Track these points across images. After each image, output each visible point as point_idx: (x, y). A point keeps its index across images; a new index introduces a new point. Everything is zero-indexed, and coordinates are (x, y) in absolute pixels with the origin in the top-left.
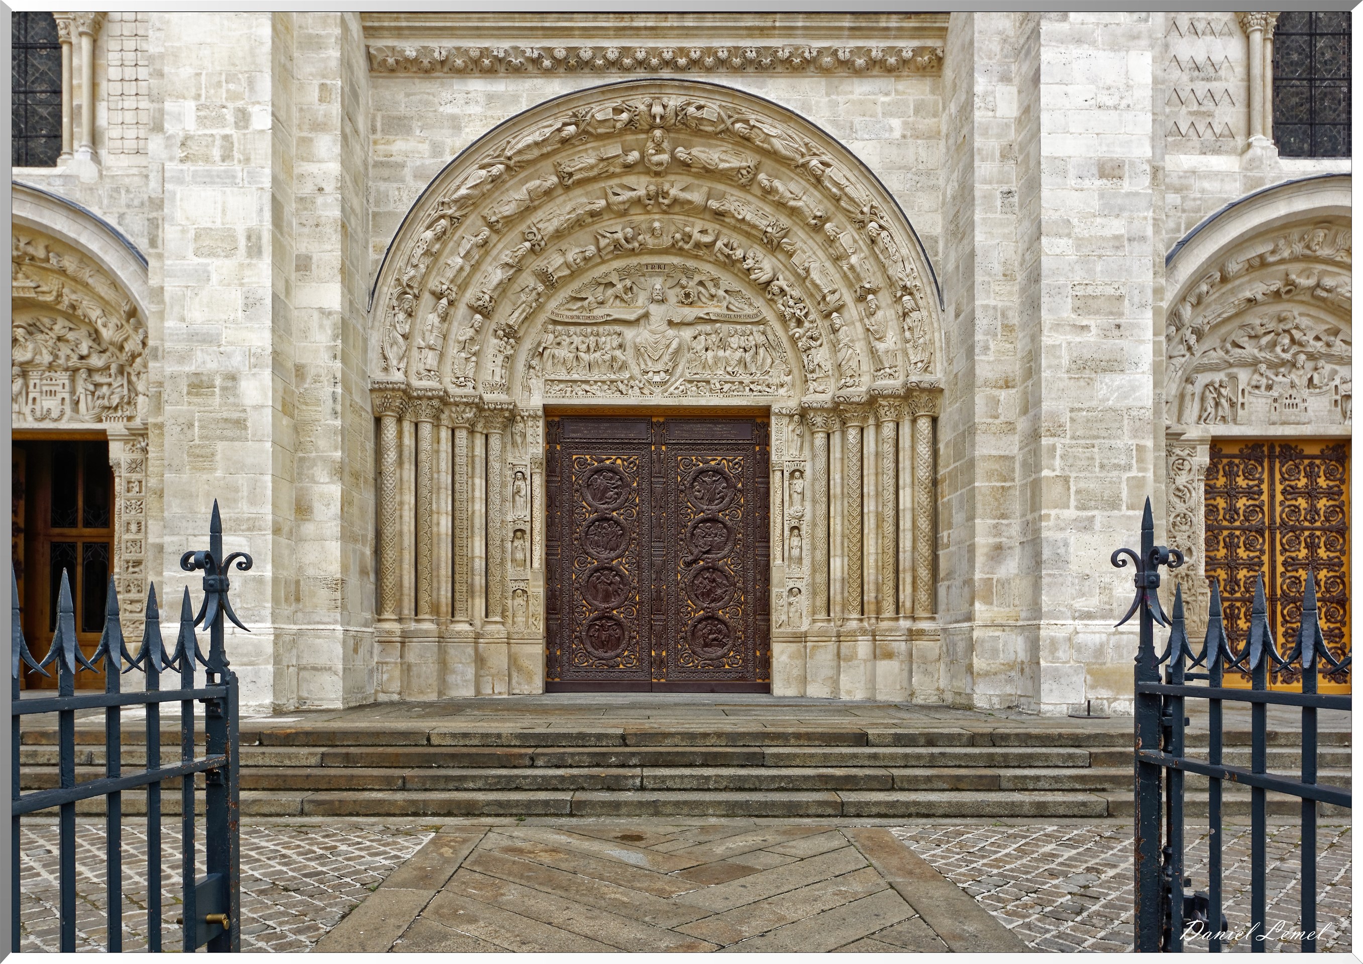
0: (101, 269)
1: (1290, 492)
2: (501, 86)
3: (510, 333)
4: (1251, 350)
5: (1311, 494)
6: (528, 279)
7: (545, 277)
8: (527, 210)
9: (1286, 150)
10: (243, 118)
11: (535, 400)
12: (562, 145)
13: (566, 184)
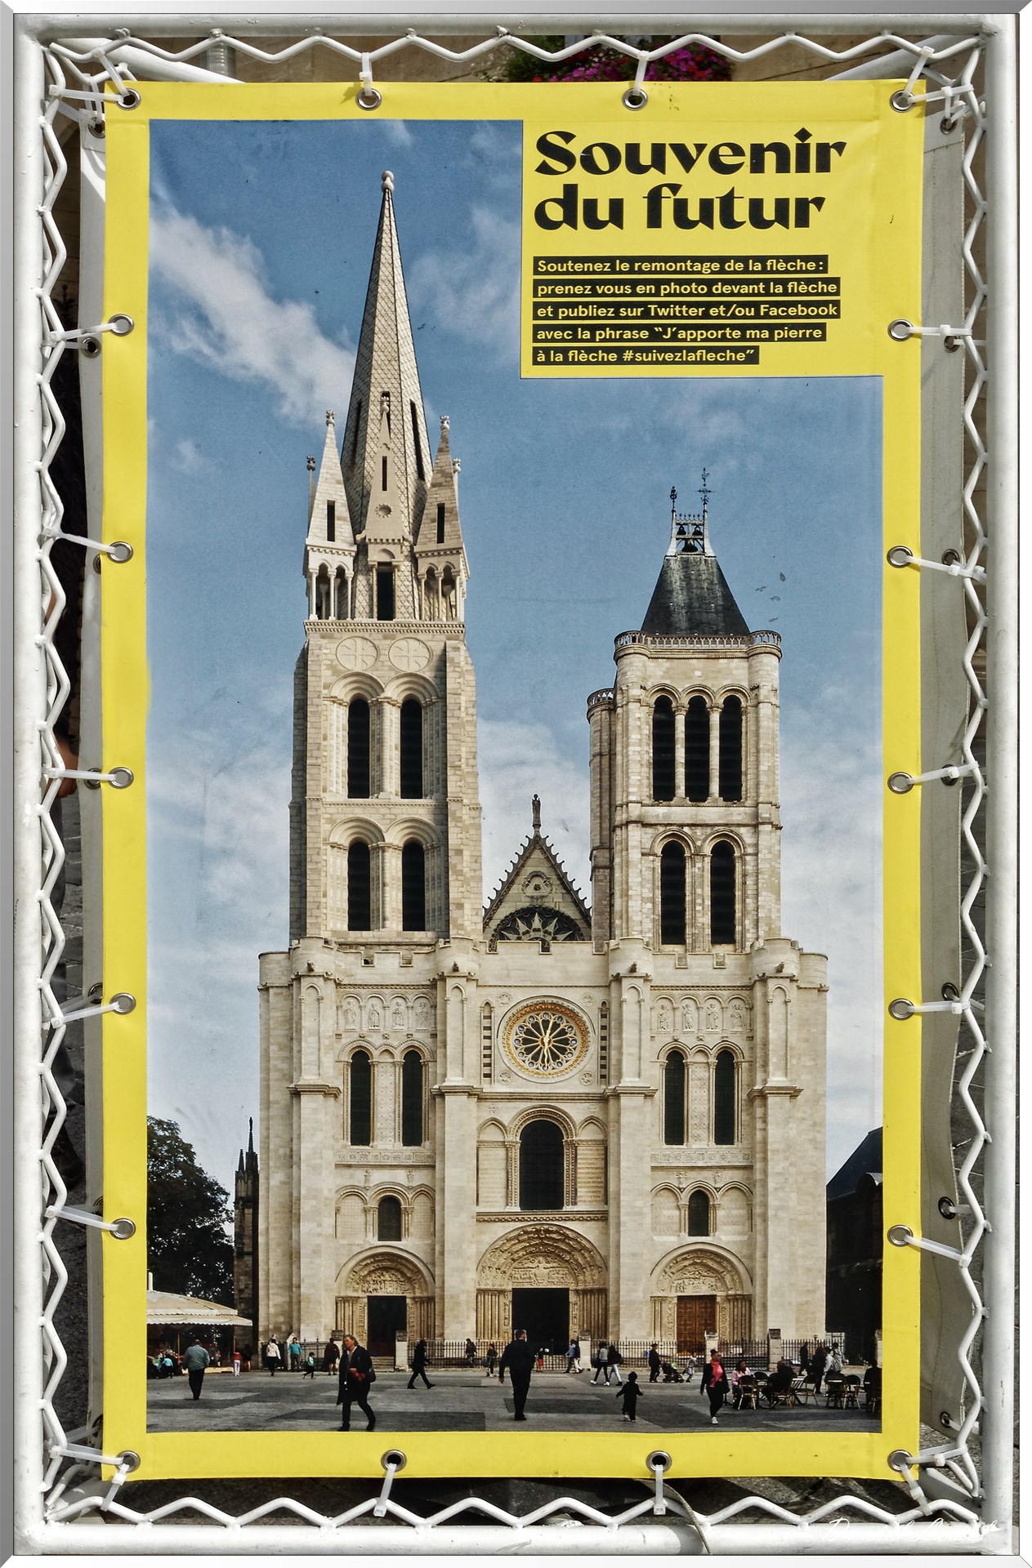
0: (411, 1263)
1: (702, 1308)
2: (506, 1224)
3: (505, 1272)
4: (689, 1275)
5: (707, 1308)
6: (510, 1260)
7: (513, 1259)
8: (511, 1247)
9: (690, 1234)
11: (510, 1287)
12: (519, 1235)
13: (520, 1242)
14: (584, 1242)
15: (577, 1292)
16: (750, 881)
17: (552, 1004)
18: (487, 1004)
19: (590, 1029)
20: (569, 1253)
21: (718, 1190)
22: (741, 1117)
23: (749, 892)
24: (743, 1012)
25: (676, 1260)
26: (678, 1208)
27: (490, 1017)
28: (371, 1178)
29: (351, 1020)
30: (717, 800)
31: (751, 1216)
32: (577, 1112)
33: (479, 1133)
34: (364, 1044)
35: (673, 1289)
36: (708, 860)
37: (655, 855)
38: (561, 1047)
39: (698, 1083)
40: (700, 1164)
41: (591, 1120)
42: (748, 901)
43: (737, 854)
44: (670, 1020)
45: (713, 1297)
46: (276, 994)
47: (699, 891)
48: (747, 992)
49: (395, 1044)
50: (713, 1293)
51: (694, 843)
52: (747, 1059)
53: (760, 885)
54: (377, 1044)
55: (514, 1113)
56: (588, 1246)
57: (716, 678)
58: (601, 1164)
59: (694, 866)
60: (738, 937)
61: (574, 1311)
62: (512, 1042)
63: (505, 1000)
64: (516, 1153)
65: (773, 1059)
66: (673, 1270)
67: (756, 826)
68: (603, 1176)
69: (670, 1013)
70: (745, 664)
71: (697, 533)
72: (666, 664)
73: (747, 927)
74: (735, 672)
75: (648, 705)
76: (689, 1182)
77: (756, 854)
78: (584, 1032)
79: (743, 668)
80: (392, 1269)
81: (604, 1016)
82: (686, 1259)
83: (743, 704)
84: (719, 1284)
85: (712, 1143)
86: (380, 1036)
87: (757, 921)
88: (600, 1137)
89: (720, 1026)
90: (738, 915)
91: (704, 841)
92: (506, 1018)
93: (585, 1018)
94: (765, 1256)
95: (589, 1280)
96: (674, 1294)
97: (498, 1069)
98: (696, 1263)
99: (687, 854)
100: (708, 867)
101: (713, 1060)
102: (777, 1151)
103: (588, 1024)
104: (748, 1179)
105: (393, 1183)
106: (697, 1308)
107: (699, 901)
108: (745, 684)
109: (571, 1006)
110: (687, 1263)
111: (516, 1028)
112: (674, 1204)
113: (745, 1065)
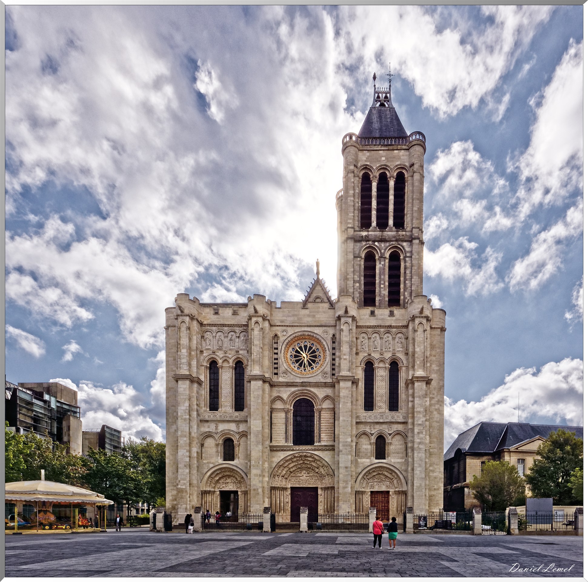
0: (239, 473)
1: (382, 497)
2: (285, 452)
3: (286, 478)
4: (376, 480)
5: (385, 497)
6: (288, 472)
7: (290, 472)
8: (288, 465)
9: (376, 459)
10: (259, 463)
11: (289, 486)
12: (292, 458)
13: (293, 462)
14: (324, 462)
15: (322, 488)
16: (408, 272)
17: (308, 335)
18: (276, 335)
19: (327, 349)
20: (318, 468)
21: (390, 434)
22: (402, 395)
23: (407, 277)
24: (403, 340)
25: (369, 472)
26: (371, 444)
27: (277, 343)
28: (219, 428)
29: (208, 344)
30: (392, 228)
31: (406, 449)
32: (320, 393)
33: (272, 404)
34: (214, 356)
35: (369, 488)
36: (387, 261)
37: (361, 257)
38: (313, 360)
39: (381, 378)
40: (381, 421)
41: (327, 397)
42: (407, 282)
43: (402, 257)
44: (366, 345)
45: (388, 492)
46: (172, 330)
47: (382, 277)
48: (405, 329)
49: (230, 356)
50: (388, 490)
51: (380, 251)
52: (405, 365)
53: (413, 272)
54: (221, 356)
55: (289, 393)
56: (326, 464)
57: (393, 161)
58: (332, 421)
59: (380, 263)
60: (401, 302)
61: (320, 499)
62: (288, 356)
63: (285, 333)
64: (291, 415)
65: (418, 362)
66: (368, 477)
67: (411, 241)
68: (333, 427)
69: (367, 341)
70: (407, 153)
71: (386, 97)
72: (367, 154)
73: (406, 296)
74: (402, 157)
75: (358, 176)
76: (375, 430)
77: (411, 257)
78: (324, 351)
79: (406, 155)
80: (231, 476)
81: (334, 342)
82: (374, 471)
83: (406, 176)
84: (391, 485)
85: (387, 411)
86: (222, 352)
87: (411, 292)
88: (332, 406)
89: (391, 348)
90: (402, 290)
91: (385, 250)
92: (285, 343)
93: (324, 343)
94: (413, 469)
95: (327, 482)
96: (368, 490)
97: (281, 370)
98: (379, 474)
99: (377, 257)
100: (387, 264)
101: (388, 366)
102: (419, 412)
103: (326, 346)
104: (405, 429)
105: (229, 430)
106: (380, 498)
107: (382, 282)
108: (407, 164)
109: (318, 337)
110: (375, 474)
111: (291, 349)
112: (368, 443)
113: (404, 368)
